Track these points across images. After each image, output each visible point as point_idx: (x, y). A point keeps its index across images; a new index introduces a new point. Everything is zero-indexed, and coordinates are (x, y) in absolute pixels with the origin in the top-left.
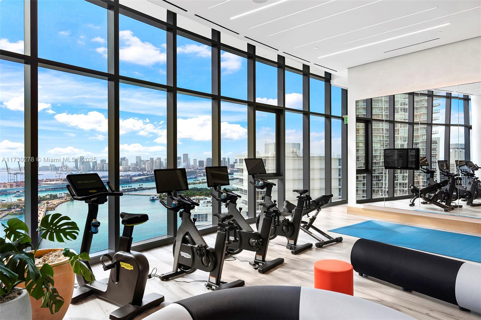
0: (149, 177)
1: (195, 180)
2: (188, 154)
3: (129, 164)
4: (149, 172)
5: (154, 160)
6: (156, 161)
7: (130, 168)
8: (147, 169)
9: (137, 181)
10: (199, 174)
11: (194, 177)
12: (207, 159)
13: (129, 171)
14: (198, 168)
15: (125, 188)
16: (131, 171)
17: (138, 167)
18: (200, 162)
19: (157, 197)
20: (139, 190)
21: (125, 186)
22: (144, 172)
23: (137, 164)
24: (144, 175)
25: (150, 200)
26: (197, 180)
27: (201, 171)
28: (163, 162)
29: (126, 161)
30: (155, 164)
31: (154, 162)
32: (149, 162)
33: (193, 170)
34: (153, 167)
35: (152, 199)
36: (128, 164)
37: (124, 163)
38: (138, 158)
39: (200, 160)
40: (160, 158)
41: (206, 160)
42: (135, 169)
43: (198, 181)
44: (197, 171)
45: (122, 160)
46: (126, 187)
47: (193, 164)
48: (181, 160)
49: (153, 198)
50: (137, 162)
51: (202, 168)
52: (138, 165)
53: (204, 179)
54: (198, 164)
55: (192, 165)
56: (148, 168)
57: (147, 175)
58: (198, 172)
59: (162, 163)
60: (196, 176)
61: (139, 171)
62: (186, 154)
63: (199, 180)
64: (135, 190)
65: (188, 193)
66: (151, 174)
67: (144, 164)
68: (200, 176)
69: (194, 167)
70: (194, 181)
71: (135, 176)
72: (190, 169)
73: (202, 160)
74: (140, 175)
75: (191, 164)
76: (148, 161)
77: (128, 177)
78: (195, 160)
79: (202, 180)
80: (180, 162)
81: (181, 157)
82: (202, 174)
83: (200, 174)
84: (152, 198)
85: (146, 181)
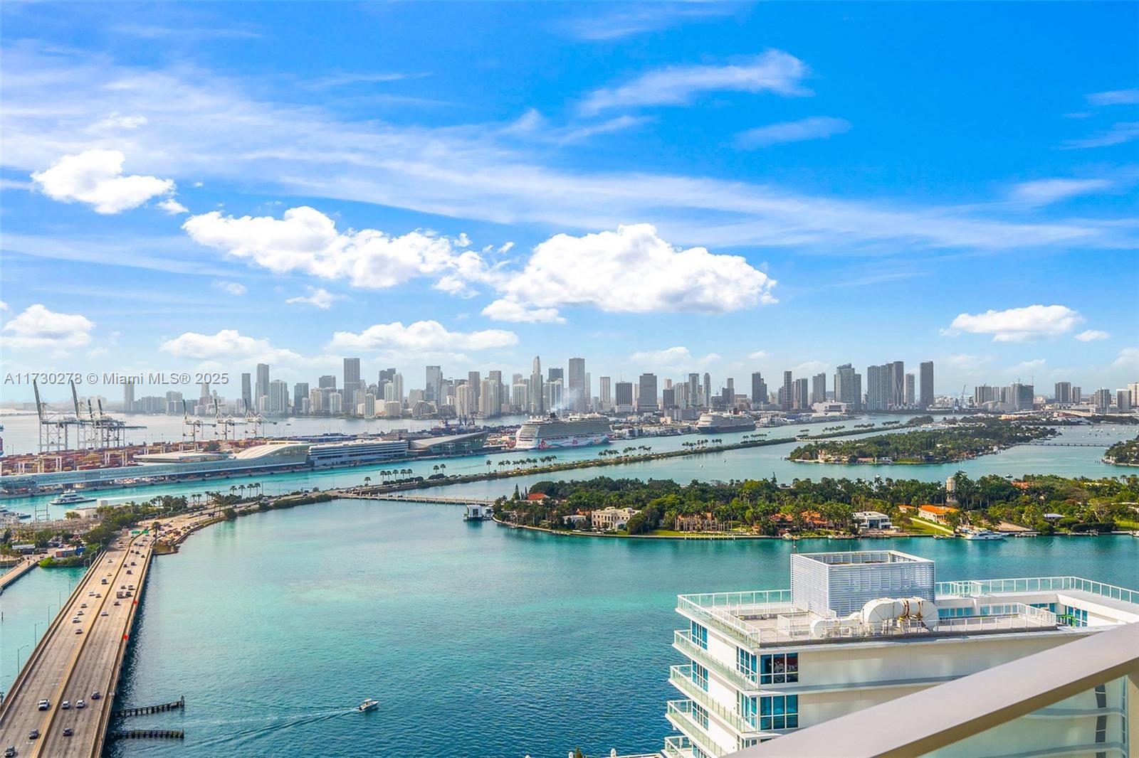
0: (464, 439)
1: (602, 449)
2: (584, 359)
3: (406, 394)
4: (466, 420)
5: (482, 378)
6: (485, 384)
7: (406, 406)
8: (458, 412)
9: (427, 454)
10: (616, 431)
11: (601, 439)
12: (641, 377)
13: (406, 416)
14: (612, 411)
15: (392, 478)
16: (408, 416)
17: (432, 403)
18: (619, 386)
19: (489, 511)
20: (435, 485)
21: (392, 471)
22: (450, 422)
23: (428, 393)
24: (448, 431)
25: (465, 521)
26: (611, 452)
27: (624, 420)
28: (508, 387)
29: (397, 383)
30: (484, 394)
31: (481, 385)
32: (466, 386)
33: (597, 415)
34: (477, 404)
35: (471, 515)
36: (401, 393)
37: (390, 388)
38: (433, 371)
39: (619, 382)
40: (500, 372)
41: (638, 382)
42: (423, 412)
43: (614, 456)
44: (611, 419)
45: (385, 380)
46: (396, 472)
47: (598, 395)
48: (562, 381)
49: (476, 511)
50: (428, 385)
51: (625, 408)
52: (433, 395)
53: (630, 449)
54: (613, 394)
55: (597, 398)
56: (462, 408)
57: (460, 432)
58: (615, 423)
59: (505, 389)
60: (606, 436)
61: (435, 417)
62: (579, 359)
63: (616, 452)
64: (423, 484)
65: (580, 498)
66: (472, 427)
67: (451, 392)
68: (621, 437)
69: (601, 406)
70: (601, 454)
71: (421, 435)
72: (590, 413)
73: (626, 381)
74: (436, 433)
75: (592, 396)
76: (462, 382)
77: (401, 439)
78: (605, 380)
79: (625, 451)
80: (558, 386)
81: (562, 370)
82: (625, 431)
83: (620, 428)
84: (471, 512)
85: (457, 453)
